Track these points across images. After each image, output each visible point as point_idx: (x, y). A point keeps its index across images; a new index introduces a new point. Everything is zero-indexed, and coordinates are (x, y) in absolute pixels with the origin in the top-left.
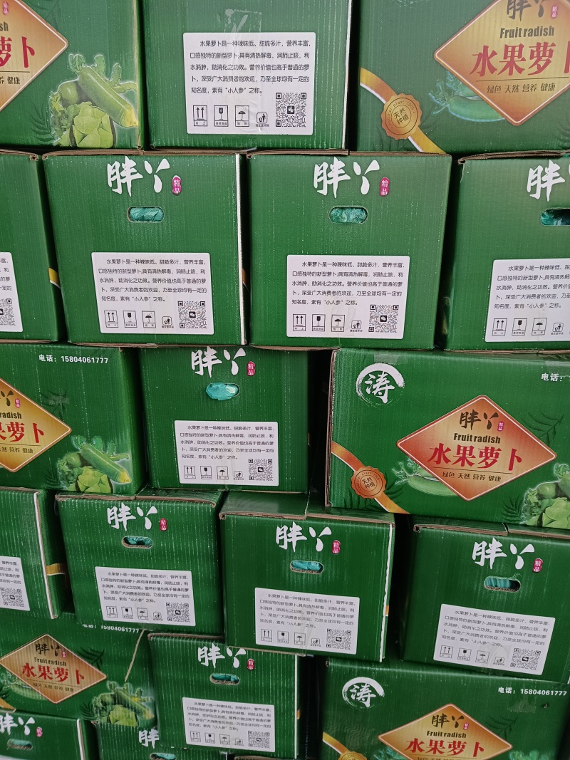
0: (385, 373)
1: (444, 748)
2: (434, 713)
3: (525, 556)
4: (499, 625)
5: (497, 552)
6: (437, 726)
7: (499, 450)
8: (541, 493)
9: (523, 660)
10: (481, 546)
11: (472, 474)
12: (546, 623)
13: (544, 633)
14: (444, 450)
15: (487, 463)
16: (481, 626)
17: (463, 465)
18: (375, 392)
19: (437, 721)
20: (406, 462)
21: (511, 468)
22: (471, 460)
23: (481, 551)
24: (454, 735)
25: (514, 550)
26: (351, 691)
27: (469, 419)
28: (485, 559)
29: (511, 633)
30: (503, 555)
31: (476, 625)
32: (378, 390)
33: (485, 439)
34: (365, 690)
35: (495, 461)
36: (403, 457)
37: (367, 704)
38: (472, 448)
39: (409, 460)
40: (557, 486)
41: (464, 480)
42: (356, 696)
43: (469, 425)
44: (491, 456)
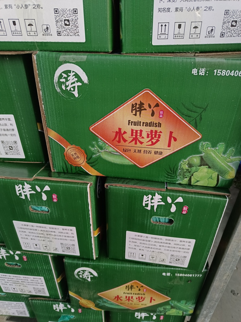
0: (73, 72)
1: (133, 299)
2: (127, 284)
3: (177, 204)
4: (161, 243)
5: (158, 202)
6: (129, 290)
7: (161, 132)
8: (190, 163)
9: (176, 260)
10: (148, 198)
11: (143, 150)
12: (190, 242)
13: (189, 247)
14: (122, 132)
15: (152, 142)
16: (150, 243)
17: (136, 143)
18: (68, 88)
19: (129, 288)
20: (97, 142)
21: (169, 146)
22: (141, 140)
23: (148, 200)
24: (138, 294)
25: (169, 200)
26: (79, 273)
27: (138, 108)
28: (151, 205)
29: (169, 247)
30: (163, 203)
31: (148, 243)
32: (70, 86)
33: (150, 124)
34: (86, 273)
35: (158, 141)
36: (95, 138)
37: (89, 280)
38: (141, 131)
39: (99, 140)
40: (202, 158)
41: (138, 154)
42: (82, 276)
43: (138, 113)
44: (155, 137)
